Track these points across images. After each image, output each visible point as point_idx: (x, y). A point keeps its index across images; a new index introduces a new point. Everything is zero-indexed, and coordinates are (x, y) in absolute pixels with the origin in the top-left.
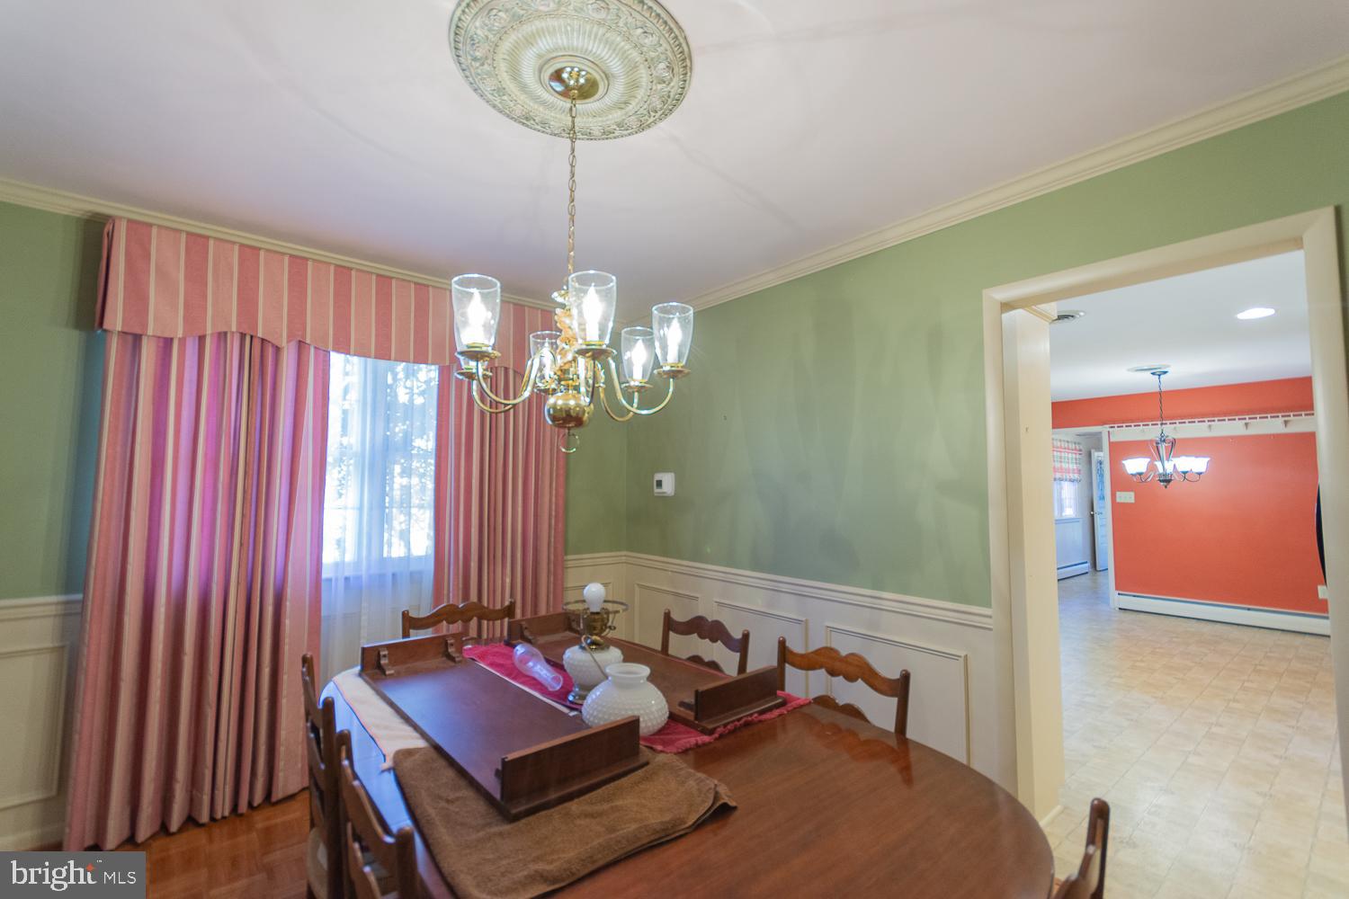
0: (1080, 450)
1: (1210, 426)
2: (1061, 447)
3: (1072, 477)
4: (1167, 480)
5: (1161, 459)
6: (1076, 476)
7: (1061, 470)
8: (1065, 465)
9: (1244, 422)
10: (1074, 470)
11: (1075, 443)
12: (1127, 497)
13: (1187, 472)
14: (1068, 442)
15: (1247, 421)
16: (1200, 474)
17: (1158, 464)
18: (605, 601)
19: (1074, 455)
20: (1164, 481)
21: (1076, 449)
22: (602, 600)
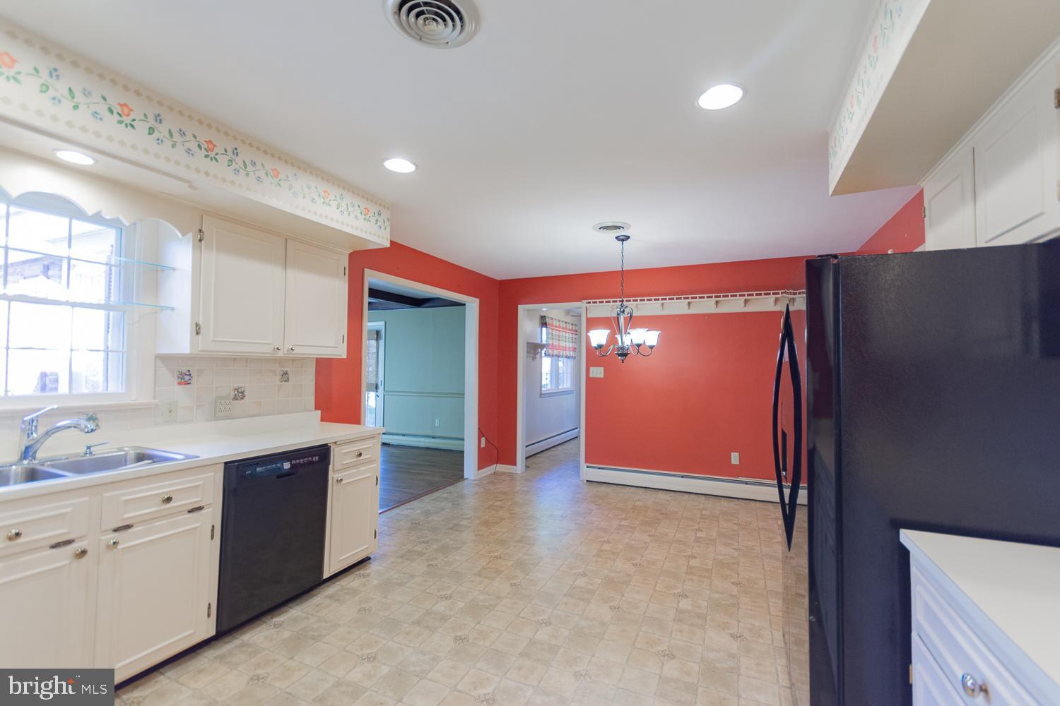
0: (576, 331)
1: (662, 304)
2: (560, 327)
3: (568, 354)
4: (624, 354)
5: (620, 332)
6: (572, 353)
7: (559, 348)
8: (563, 344)
9: (687, 301)
10: (570, 348)
11: (572, 324)
12: (597, 372)
13: (641, 344)
14: (566, 323)
15: (690, 300)
16: (651, 347)
17: (618, 337)
19: (571, 335)
20: (619, 355)
21: (572, 330)
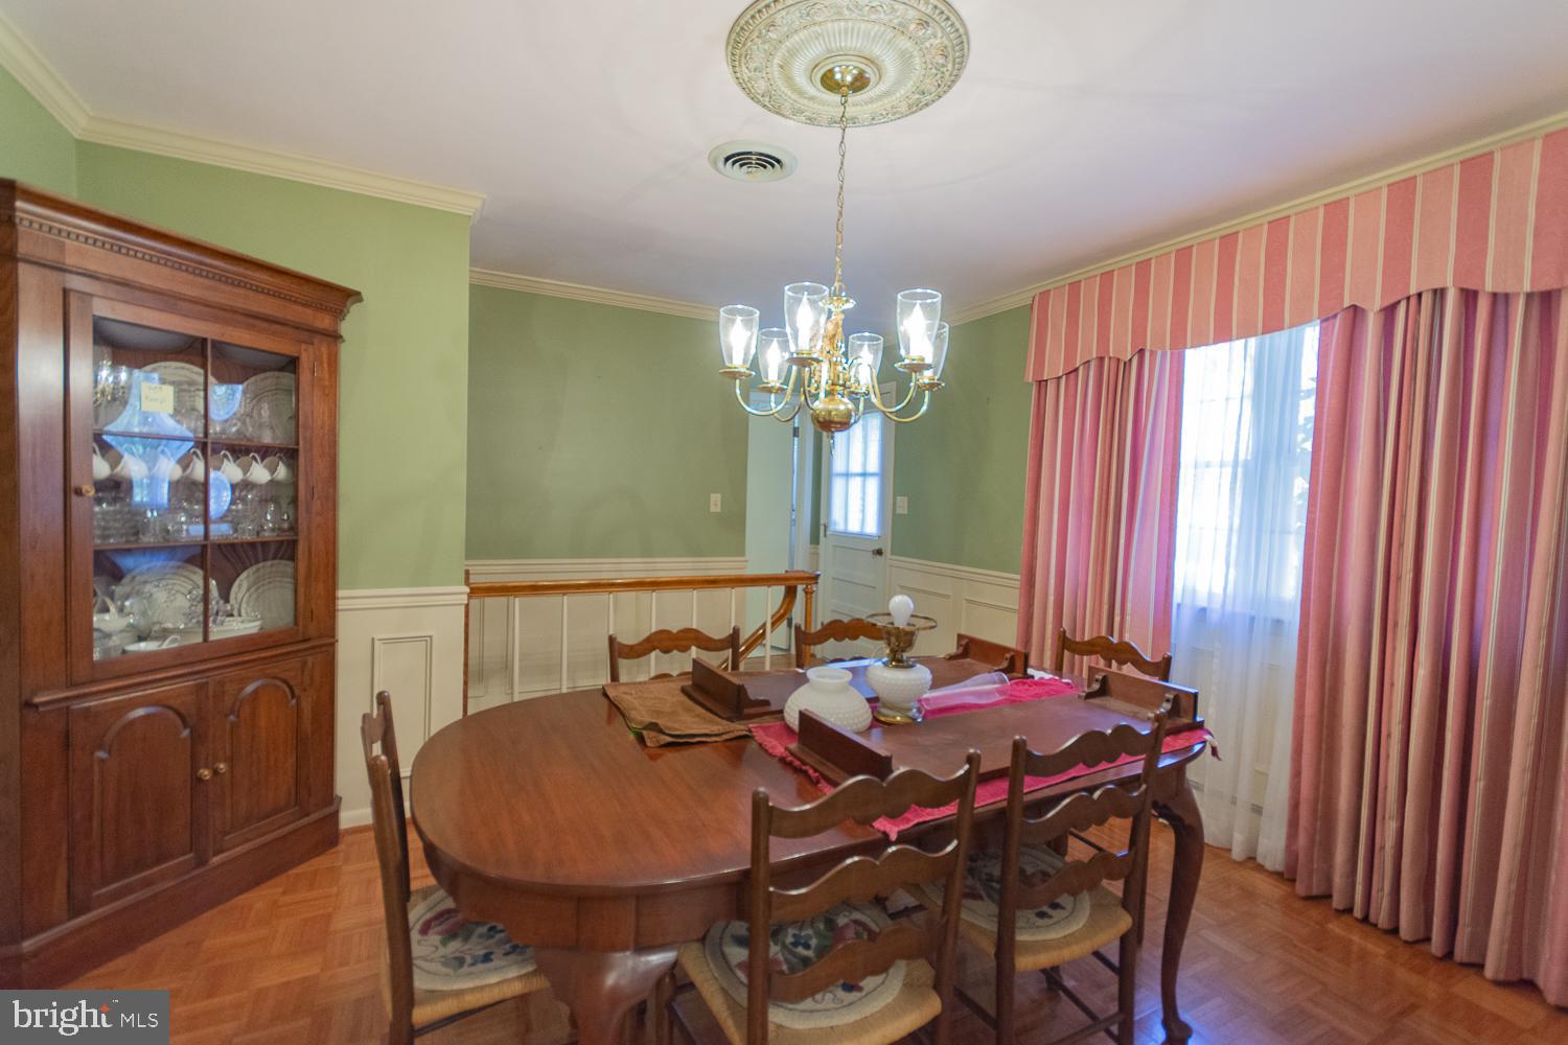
18: (912, 616)
22: (910, 614)
